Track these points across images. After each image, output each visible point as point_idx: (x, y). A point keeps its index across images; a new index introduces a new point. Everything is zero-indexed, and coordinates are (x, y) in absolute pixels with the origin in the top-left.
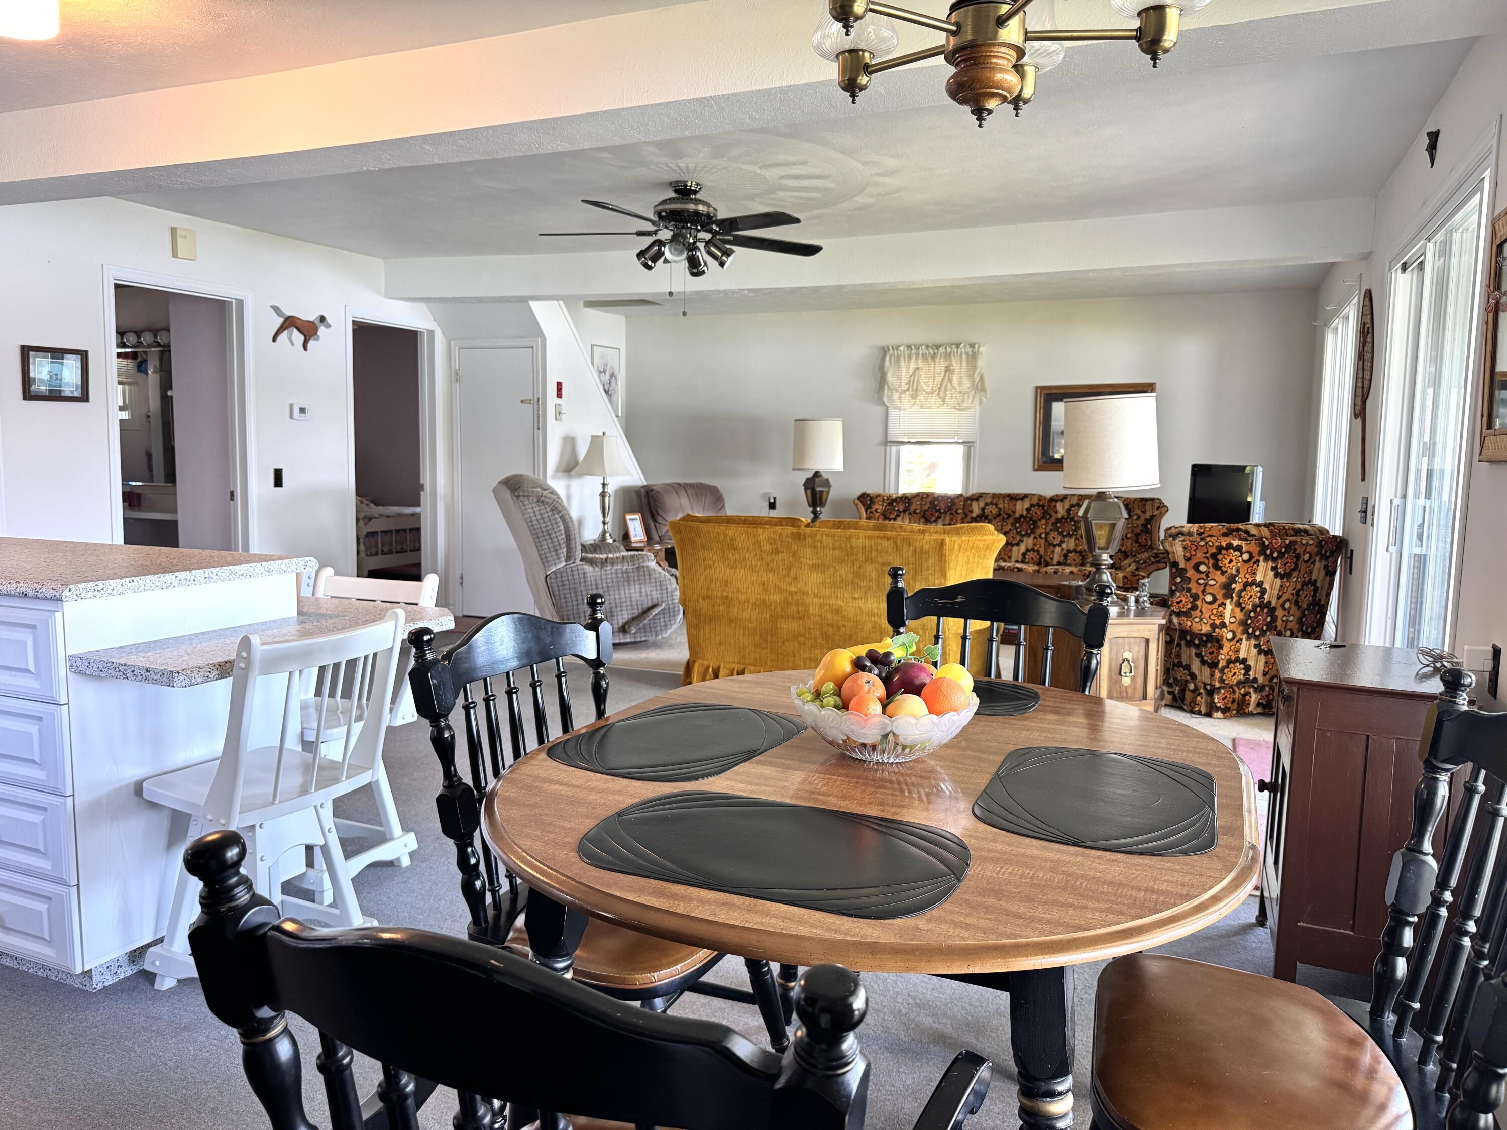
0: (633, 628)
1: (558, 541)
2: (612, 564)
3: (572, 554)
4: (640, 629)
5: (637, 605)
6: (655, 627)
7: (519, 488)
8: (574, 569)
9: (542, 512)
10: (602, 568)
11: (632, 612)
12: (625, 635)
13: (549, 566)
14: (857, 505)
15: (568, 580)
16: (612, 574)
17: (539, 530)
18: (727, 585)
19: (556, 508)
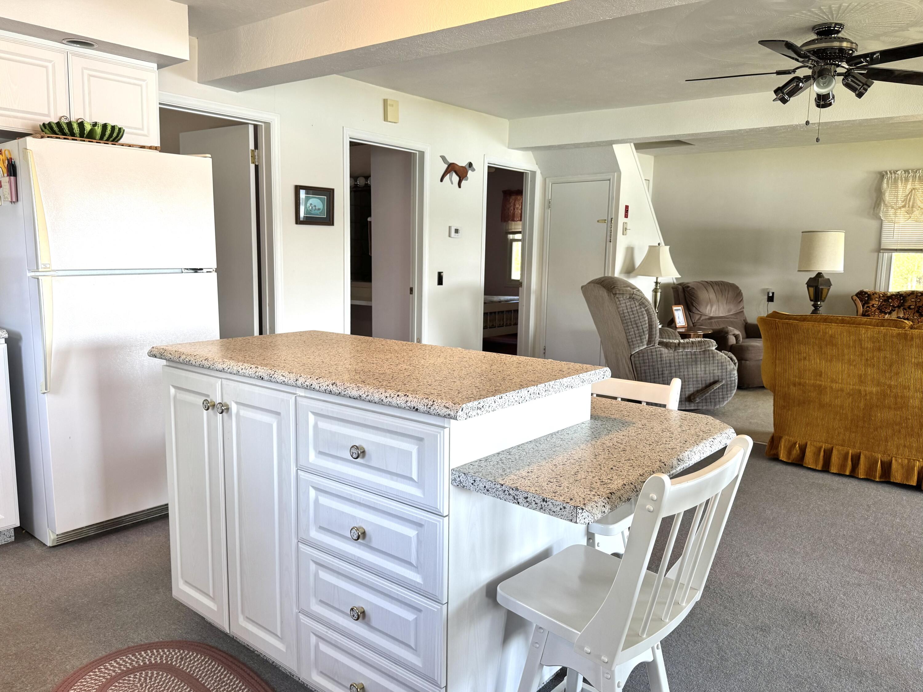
0: (697, 399)
1: (643, 329)
2: (684, 348)
3: (653, 339)
4: (702, 400)
5: (702, 381)
6: (714, 399)
7: (614, 287)
8: (653, 350)
9: (632, 306)
10: (675, 350)
11: (696, 386)
12: (690, 404)
13: (634, 348)
14: (854, 301)
15: (648, 359)
16: (683, 355)
17: (629, 320)
18: (821, 376)
19: (643, 304)
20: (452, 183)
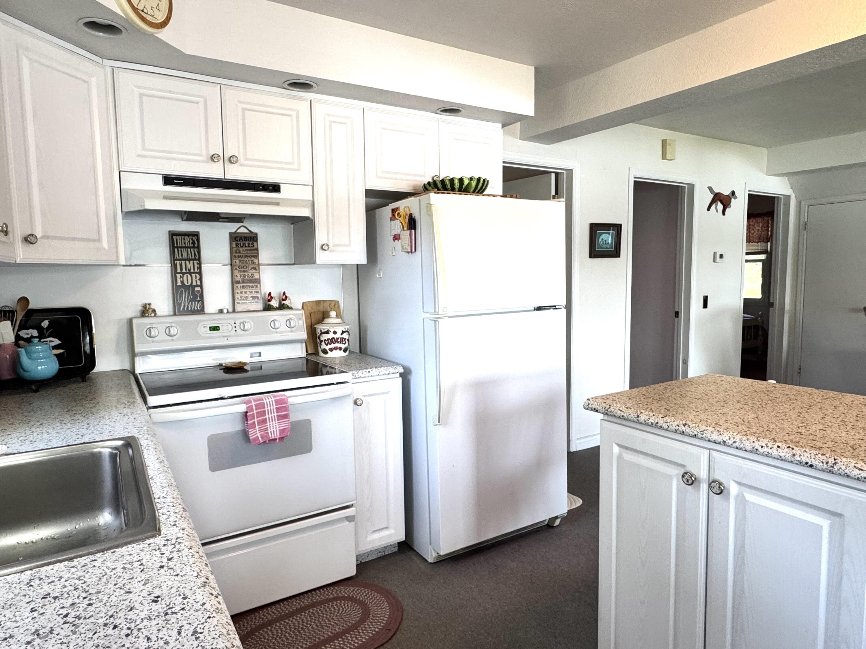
20: (717, 211)
